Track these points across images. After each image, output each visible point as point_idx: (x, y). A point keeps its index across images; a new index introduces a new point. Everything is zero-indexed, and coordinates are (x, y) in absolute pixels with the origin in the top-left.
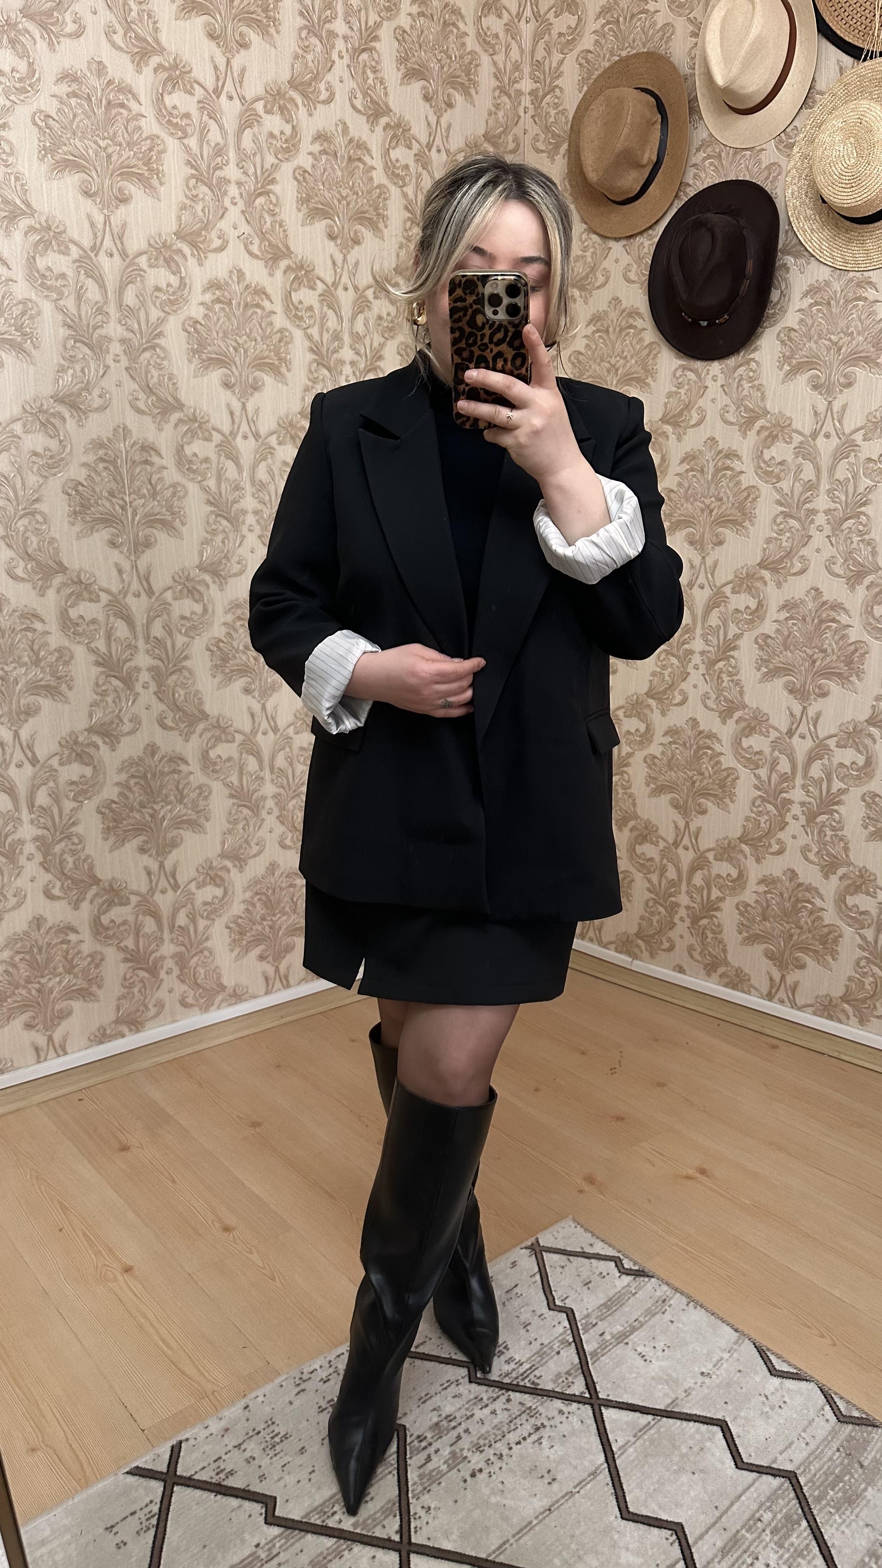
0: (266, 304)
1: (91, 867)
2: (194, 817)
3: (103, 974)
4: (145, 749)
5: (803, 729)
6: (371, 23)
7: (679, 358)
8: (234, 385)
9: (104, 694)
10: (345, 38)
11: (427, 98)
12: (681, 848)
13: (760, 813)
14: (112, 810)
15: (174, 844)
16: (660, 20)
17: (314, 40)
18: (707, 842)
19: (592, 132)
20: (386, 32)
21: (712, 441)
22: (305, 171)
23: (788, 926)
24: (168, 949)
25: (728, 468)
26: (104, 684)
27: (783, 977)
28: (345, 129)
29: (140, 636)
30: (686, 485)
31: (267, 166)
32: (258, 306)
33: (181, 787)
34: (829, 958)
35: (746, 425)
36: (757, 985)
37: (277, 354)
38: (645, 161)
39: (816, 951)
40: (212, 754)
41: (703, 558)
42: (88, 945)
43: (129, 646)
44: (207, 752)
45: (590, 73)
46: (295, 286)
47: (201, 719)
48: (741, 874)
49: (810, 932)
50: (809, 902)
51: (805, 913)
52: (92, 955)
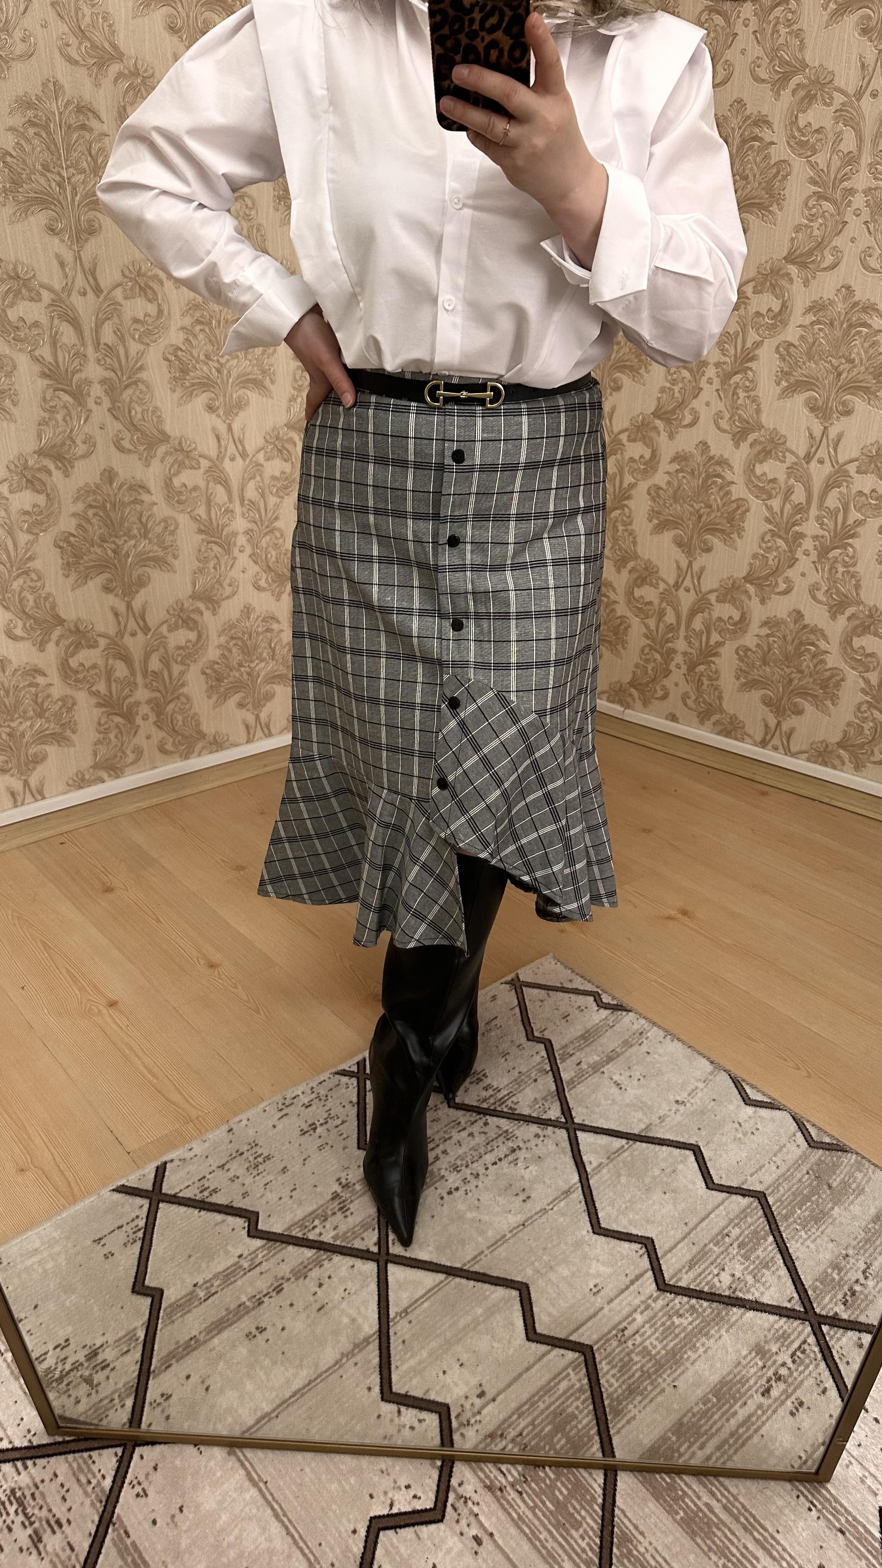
1: (54, 606)
2: (161, 554)
3: (76, 718)
4: (102, 475)
5: (822, 452)
9: (52, 410)
12: (682, 589)
13: (769, 549)
14: (71, 545)
15: (142, 583)
18: (710, 582)
21: (739, 104)
23: (788, 671)
24: (142, 694)
25: (756, 138)
26: (51, 399)
27: (779, 724)
29: (89, 343)
33: (144, 519)
34: (828, 703)
35: (780, 82)
36: (751, 732)
39: (816, 696)
40: (176, 482)
42: (58, 689)
43: (77, 354)
44: (171, 480)
47: (162, 441)
48: (743, 617)
49: (811, 676)
50: (813, 644)
51: (807, 657)
52: (63, 699)
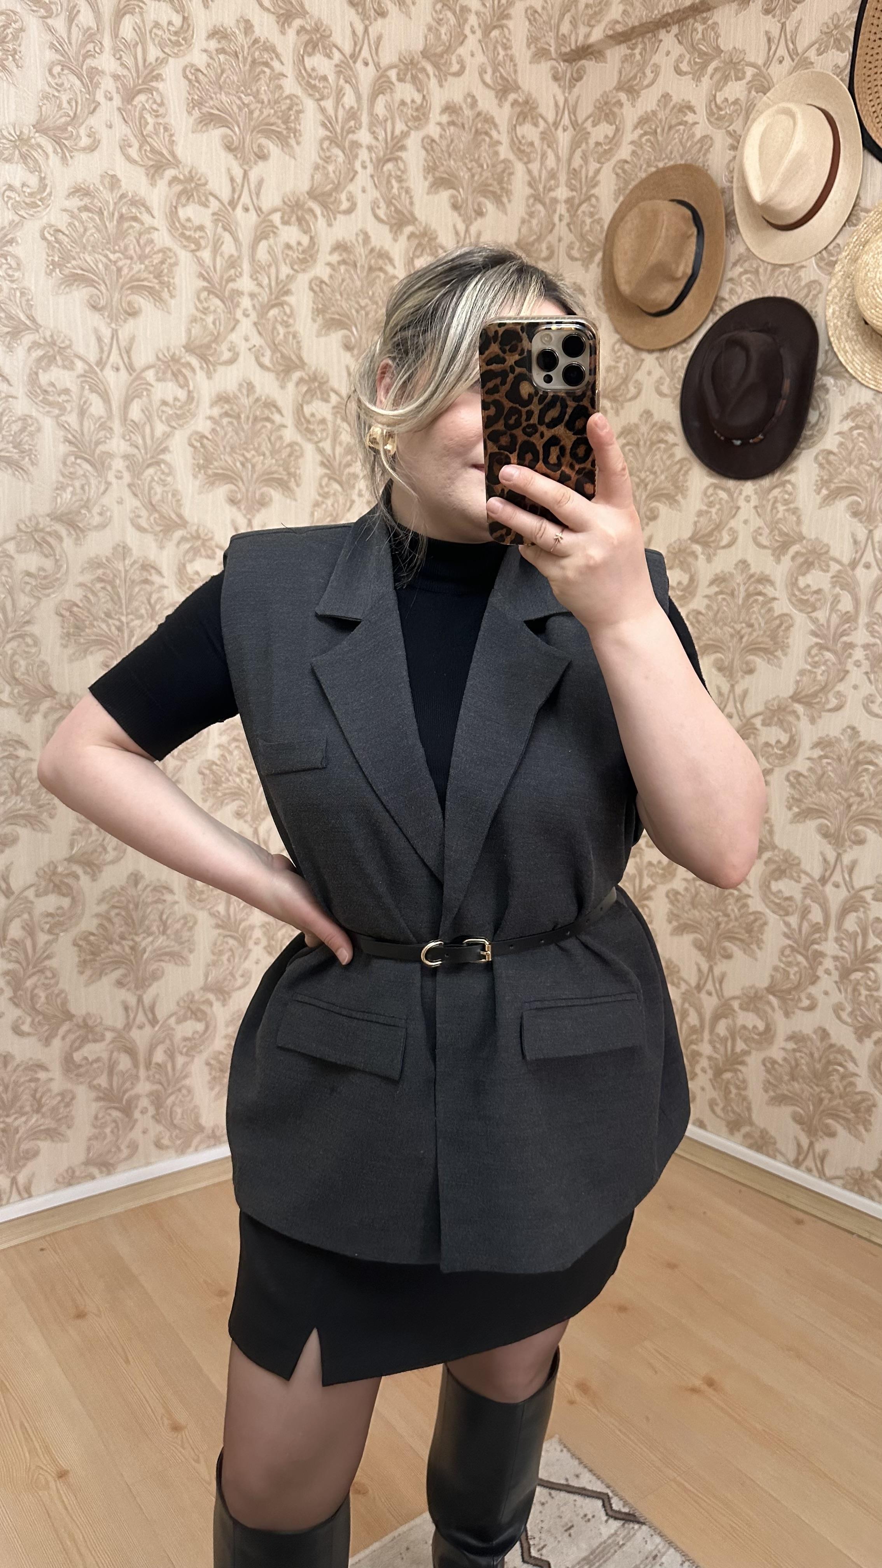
0: (277, 418)
1: (65, 1002)
2: (177, 948)
3: (73, 1113)
4: (128, 878)
5: (837, 877)
6: (397, 132)
7: (711, 476)
8: (240, 501)
10: (370, 148)
11: (455, 207)
12: (704, 992)
13: (789, 964)
14: (90, 943)
15: (155, 977)
16: (699, 132)
17: (336, 151)
18: (732, 989)
19: (625, 243)
20: (413, 142)
21: (744, 564)
22: (322, 282)
23: (817, 1089)
24: (144, 1087)
25: (760, 593)
27: (812, 1145)
28: (367, 238)
30: (715, 608)
31: (282, 276)
32: (268, 419)
33: (164, 917)
34: (861, 1128)
35: (780, 550)
36: (783, 1150)
37: (286, 469)
38: (679, 274)
39: (847, 1120)
41: (732, 686)
42: (58, 1083)
45: (627, 183)
46: (308, 397)
48: (768, 1029)
49: (841, 1097)
50: (841, 1065)
51: (836, 1077)
52: (62, 1094)
